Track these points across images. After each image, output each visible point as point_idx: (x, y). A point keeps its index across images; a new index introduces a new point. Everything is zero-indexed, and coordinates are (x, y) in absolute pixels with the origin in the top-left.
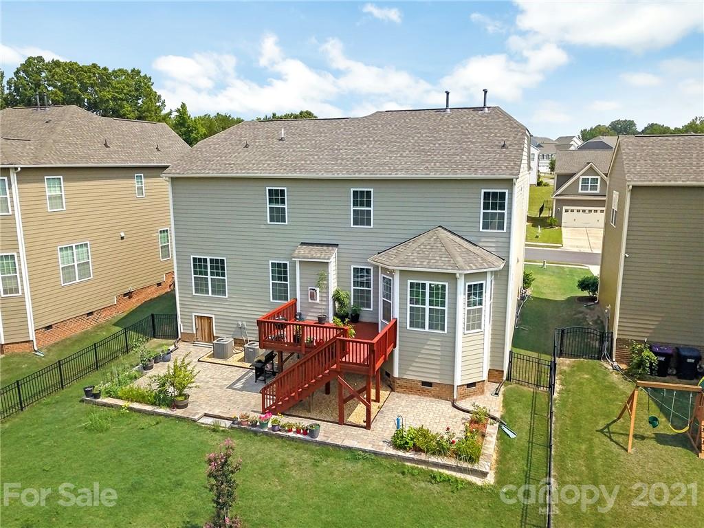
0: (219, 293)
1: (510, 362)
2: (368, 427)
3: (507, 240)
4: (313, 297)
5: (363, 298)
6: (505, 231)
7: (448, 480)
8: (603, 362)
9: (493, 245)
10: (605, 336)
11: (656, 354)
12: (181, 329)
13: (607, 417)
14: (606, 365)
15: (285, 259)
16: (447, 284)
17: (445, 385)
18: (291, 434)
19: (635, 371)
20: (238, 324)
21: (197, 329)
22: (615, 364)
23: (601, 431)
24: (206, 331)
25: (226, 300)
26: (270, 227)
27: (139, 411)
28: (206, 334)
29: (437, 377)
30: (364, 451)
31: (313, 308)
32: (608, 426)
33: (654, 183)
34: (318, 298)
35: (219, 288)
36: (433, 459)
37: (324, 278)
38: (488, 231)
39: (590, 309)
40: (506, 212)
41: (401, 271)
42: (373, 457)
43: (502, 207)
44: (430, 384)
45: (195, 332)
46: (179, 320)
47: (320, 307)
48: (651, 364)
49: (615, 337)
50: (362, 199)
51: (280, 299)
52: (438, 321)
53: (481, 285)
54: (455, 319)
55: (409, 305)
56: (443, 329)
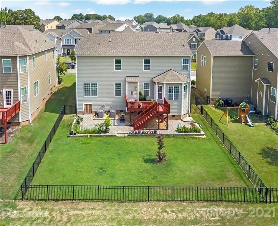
0: (94, 95)
1: (190, 107)
2: (167, 129)
3: (189, 72)
4: (132, 93)
5: (147, 93)
6: (189, 70)
7: (196, 138)
8: (208, 105)
9: (185, 74)
10: (208, 98)
11: (223, 101)
12: (78, 110)
13: (218, 118)
14: (209, 106)
15: (120, 82)
16: (179, 86)
17: (179, 115)
18: (148, 134)
19: (218, 106)
20: (102, 105)
21: (84, 109)
22: (212, 105)
23: (219, 122)
24: (89, 109)
25: (97, 97)
26: (115, 72)
27: (94, 136)
28: (88, 110)
29: (176, 113)
30: (172, 135)
31: (132, 97)
32: (220, 121)
33: (219, 55)
34: (134, 94)
35: (95, 93)
36: (190, 134)
37: (136, 87)
38: (184, 70)
39: (194, 90)
40: (189, 65)
41: (166, 83)
42: (175, 136)
43: (188, 63)
44: (174, 116)
45: (84, 110)
46: (77, 107)
47: (134, 97)
48: (222, 103)
49: (211, 97)
50: (147, 62)
51: (118, 96)
52: (176, 97)
53: (187, 86)
54: (181, 96)
55: (168, 93)
56: (178, 99)
